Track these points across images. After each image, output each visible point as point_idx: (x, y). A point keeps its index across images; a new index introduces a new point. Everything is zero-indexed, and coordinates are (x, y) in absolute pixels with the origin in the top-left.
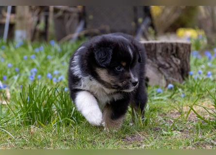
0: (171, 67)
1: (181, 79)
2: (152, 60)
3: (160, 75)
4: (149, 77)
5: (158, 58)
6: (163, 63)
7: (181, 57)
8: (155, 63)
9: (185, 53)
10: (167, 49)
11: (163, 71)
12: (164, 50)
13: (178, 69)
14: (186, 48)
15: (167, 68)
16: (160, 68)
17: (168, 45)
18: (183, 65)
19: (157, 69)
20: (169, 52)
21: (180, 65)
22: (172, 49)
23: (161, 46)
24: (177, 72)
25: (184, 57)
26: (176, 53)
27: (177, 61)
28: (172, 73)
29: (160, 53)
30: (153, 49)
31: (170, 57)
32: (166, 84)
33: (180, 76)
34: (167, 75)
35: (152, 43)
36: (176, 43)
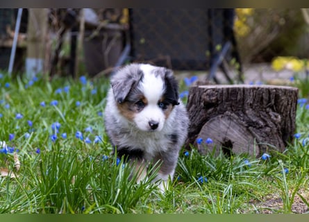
0: (267, 126)
1: (282, 145)
2: (238, 115)
3: (250, 137)
4: (232, 140)
5: (247, 112)
6: (254, 120)
7: (282, 111)
8: (242, 118)
9: (288, 104)
10: (262, 98)
11: (254, 133)
12: (256, 100)
13: (278, 130)
14: (290, 96)
15: (261, 127)
16: (250, 127)
17: (263, 92)
18: (285, 123)
19: (245, 129)
20: (265, 102)
21: (280, 124)
22: (269, 98)
23: (252, 94)
24: (276, 134)
25: (287, 112)
26: (275, 104)
27: (276, 117)
28: (268, 136)
29: (251, 105)
30: (239, 97)
31: (265, 111)
32: (258, 152)
33: (281, 141)
34: (261, 139)
35: (239, 89)
36: (275, 89)
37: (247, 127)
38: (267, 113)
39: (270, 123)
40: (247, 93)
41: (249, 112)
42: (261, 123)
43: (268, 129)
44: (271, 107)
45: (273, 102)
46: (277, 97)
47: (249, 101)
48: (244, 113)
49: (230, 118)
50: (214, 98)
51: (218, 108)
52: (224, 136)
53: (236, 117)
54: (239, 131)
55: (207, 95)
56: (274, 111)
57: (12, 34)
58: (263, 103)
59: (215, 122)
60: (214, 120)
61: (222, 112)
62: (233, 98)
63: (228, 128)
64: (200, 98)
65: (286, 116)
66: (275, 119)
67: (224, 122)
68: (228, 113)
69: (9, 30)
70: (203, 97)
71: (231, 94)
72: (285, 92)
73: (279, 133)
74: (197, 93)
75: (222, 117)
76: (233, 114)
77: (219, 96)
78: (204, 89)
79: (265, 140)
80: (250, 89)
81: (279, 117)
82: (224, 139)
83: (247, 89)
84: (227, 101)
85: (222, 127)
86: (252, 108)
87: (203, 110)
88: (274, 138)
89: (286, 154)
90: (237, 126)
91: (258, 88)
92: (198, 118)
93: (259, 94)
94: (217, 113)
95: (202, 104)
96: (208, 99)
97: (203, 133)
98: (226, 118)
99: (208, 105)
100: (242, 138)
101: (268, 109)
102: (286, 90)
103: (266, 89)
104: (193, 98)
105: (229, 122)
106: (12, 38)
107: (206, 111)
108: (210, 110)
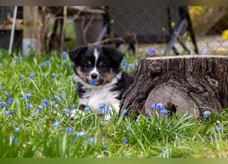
0: (206, 91)
1: (220, 107)
2: (180, 82)
3: (191, 101)
4: (176, 104)
5: (188, 79)
6: (194, 86)
7: (219, 78)
8: (184, 85)
9: (224, 71)
10: (201, 67)
11: (194, 97)
12: (196, 68)
13: (216, 94)
14: (226, 64)
15: (201, 93)
16: (191, 92)
17: (201, 62)
18: (222, 88)
19: (186, 94)
20: (203, 71)
21: (217, 88)
22: (207, 67)
23: (191, 63)
24: (214, 97)
25: (223, 78)
26: (212, 71)
27: (214, 83)
28: (207, 100)
29: (191, 73)
30: (180, 67)
31: (204, 78)
32: (199, 114)
33: (219, 103)
34: (200, 103)
35: (180, 59)
36: (212, 58)
37: (188, 93)
38: (206, 79)
39: (209, 88)
40: (187, 63)
41: (190, 79)
42: (201, 88)
43: (206, 94)
44: (209, 74)
45: (210, 70)
46: (214, 65)
47: (190, 69)
48: (186, 80)
49: (173, 85)
50: (159, 68)
51: (163, 77)
52: (168, 101)
53: (178, 84)
54: (182, 96)
55: (153, 65)
56: (211, 77)
57: (11, 20)
58: (202, 71)
59: (160, 89)
60: (159, 87)
61: (166, 80)
62: (175, 68)
63: (172, 94)
64: (147, 69)
65: (223, 81)
66: (213, 84)
67: (168, 89)
68: (171, 81)
69: (9, 17)
70: (149, 67)
71: (174, 64)
72: (221, 60)
73: (217, 96)
74: (145, 65)
75: (166, 84)
76: (176, 82)
77: (163, 66)
78: (150, 60)
79: (205, 104)
80: (190, 59)
81: (217, 82)
82: (169, 104)
83: (187, 59)
84: (170, 70)
85: (166, 93)
86: (192, 76)
87: (150, 79)
88: (212, 101)
89: (223, 115)
90: (179, 92)
91: (197, 58)
92: (146, 86)
93: (198, 63)
94: (162, 81)
95: (149, 74)
96: (154, 69)
97: (150, 99)
98: (170, 85)
99: (154, 75)
100: (184, 102)
101: (206, 76)
102: (221, 59)
103: (204, 59)
104: (141, 68)
105: (172, 88)
106: (11, 23)
107: (153, 79)
108: (156, 79)
